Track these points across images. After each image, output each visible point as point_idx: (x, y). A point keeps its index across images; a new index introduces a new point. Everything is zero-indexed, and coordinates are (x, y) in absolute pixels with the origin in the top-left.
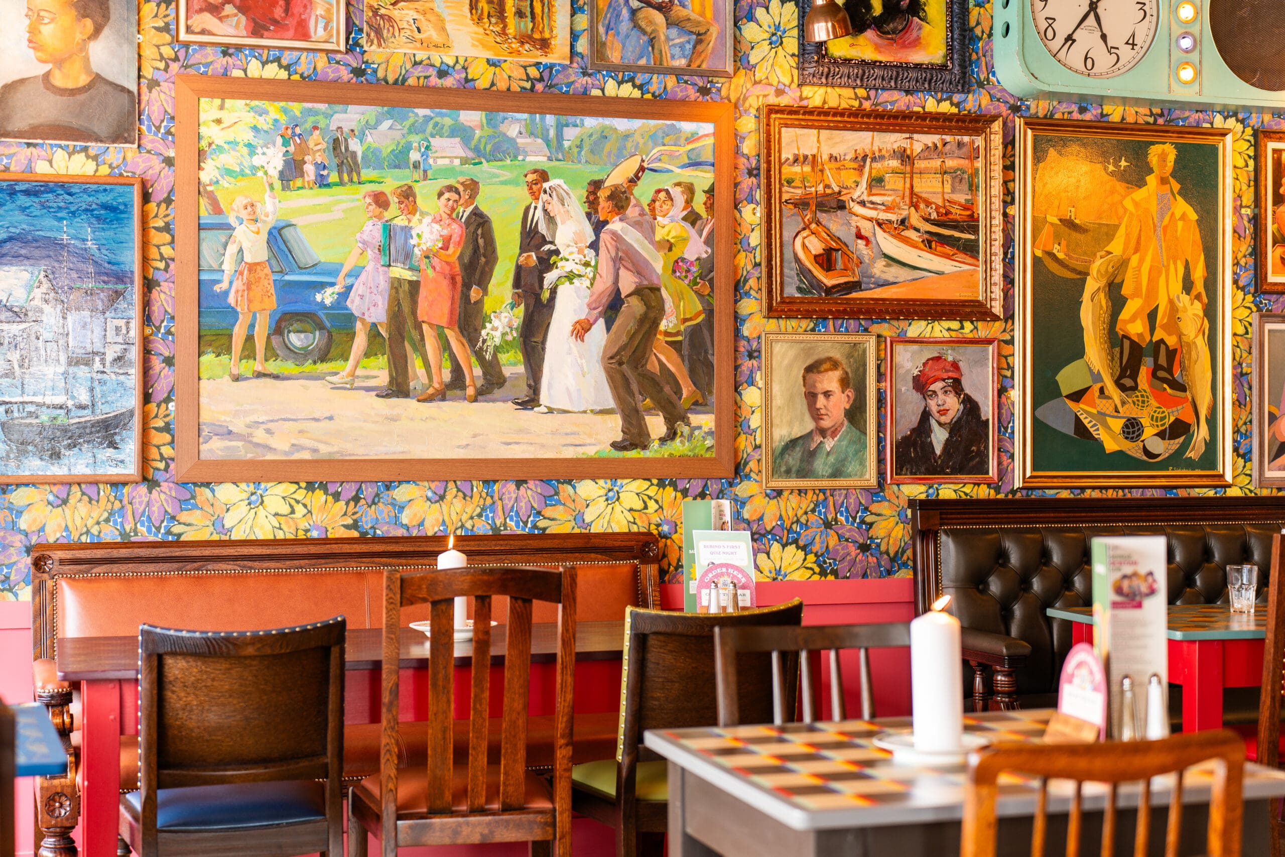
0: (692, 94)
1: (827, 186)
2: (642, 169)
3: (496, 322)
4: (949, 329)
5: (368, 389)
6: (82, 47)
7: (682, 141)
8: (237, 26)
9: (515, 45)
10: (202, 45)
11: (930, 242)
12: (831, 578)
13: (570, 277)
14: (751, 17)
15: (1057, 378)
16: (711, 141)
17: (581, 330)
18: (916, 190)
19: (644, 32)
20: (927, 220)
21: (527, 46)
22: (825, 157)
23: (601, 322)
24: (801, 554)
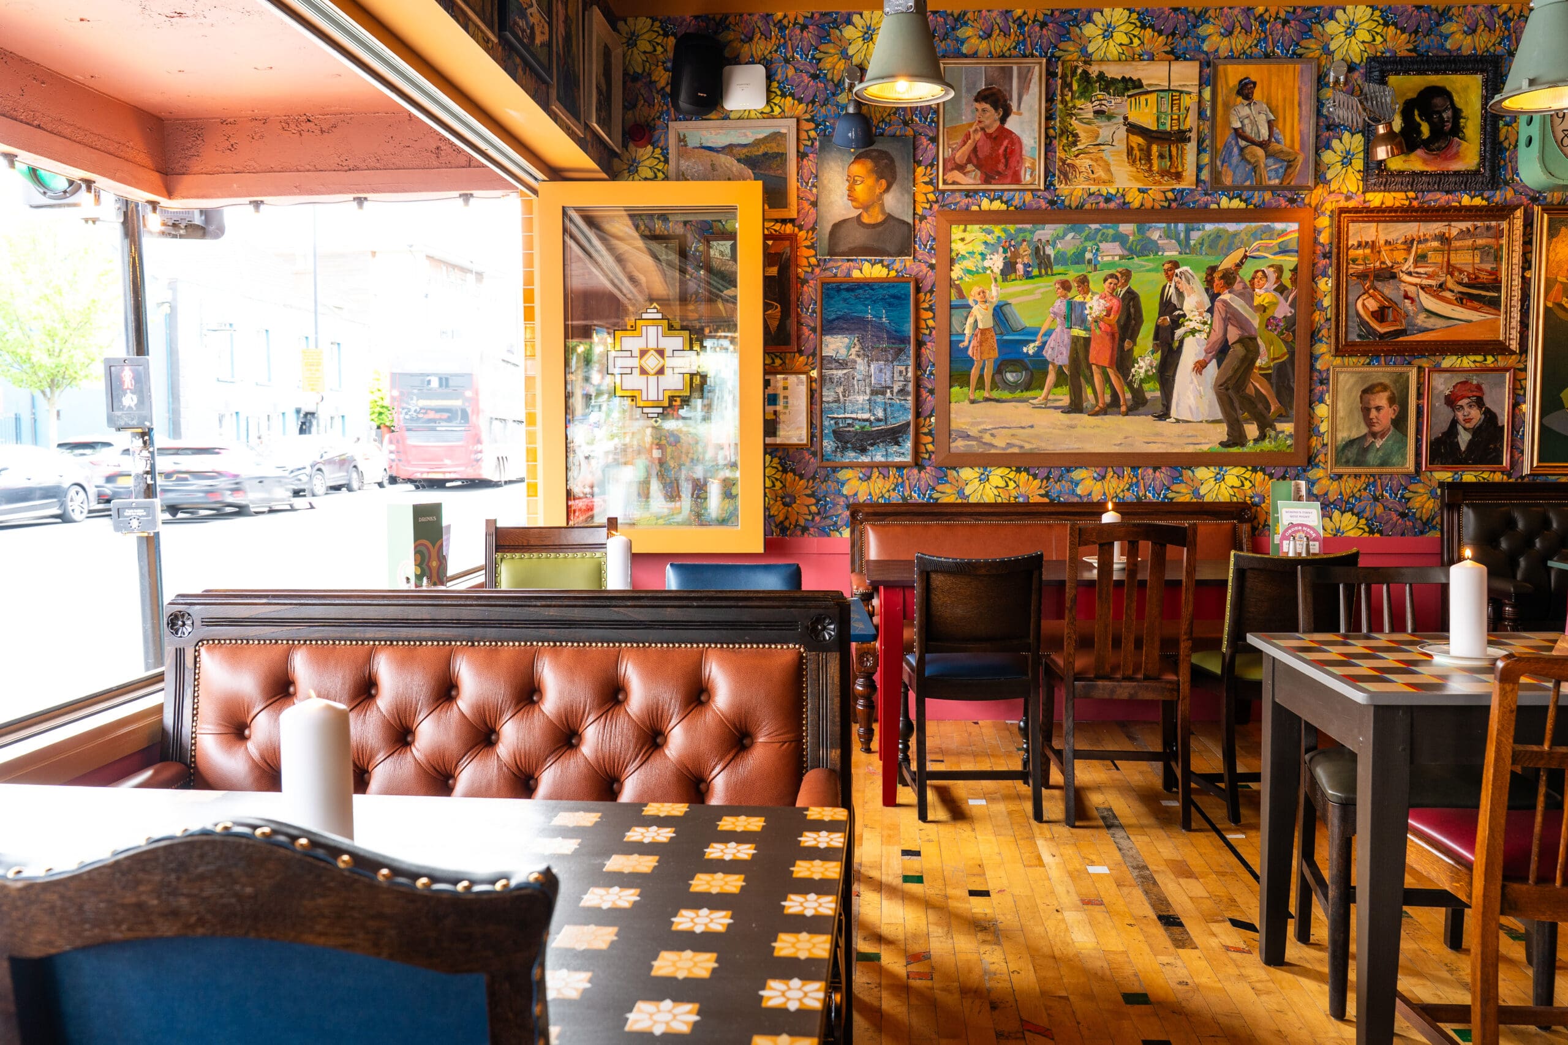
0: (1283, 203)
1: (1383, 263)
2: (1245, 257)
3: (1142, 364)
4: (1475, 362)
5: (1056, 408)
6: (880, 197)
7: (1275, 236)
8: (975, 178)
9: (1158, 178)
10: (953, 191)
11: (1461, 300)
12: (1377, 535)
13: (1193, 332)
14: (1328, 147)
16: (1296, 235)
17: (1200, 367)
18: (1452, 262)
19: (1249, 163)
20: (1460, 283)
21: (1166, 178)
22: (1382, 242)
23: (1214, 361)
24: (1355, 518)
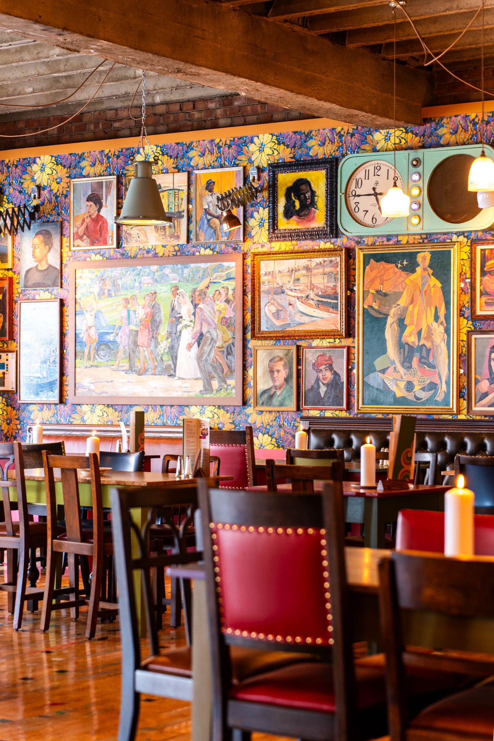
0: (231, 250)
1: (278, 284)
2: (211, 282)
3: (162, 345)
4: (329, 342)
5: (123, 371)
6: (46, 256)
7: (224, 270)
8: (87, 243)
9: (169, 239)
10: (79, 251)
11: (318, 305)
12: (281, 449)
13: (186, 326)
14: (252, 216)
15: (374, 363)
16: (234, 269)
17: (190, 347)
18: (313, 282)
19: (212, 228)
20: (317, 295)
21: (172, 239)
22: (277, 272)
23: (196, 344)
24: (270, 438)
